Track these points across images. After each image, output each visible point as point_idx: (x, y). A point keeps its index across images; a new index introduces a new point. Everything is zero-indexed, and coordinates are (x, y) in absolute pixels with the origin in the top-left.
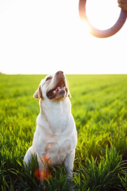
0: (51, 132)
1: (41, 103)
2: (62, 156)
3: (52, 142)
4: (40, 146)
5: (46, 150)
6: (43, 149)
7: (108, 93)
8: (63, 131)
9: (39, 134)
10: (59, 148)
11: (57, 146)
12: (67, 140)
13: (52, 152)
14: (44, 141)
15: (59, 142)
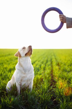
0: (24, 72)
1: (19, 59)
2: (28, 83)
5: (21, 80)
6: (20, 80)
8: (29, 71)
11: (27, 78)
12: (31, 75)
13: (24, 81)
14: (20, 76)
15: (27, 76)
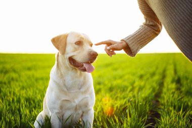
3: (67, 99)
4: (54, 103)
7: (115, 69)
9: (52, 90)
10: (76, 106)
11: (74, 104)
13: (69, 109)
